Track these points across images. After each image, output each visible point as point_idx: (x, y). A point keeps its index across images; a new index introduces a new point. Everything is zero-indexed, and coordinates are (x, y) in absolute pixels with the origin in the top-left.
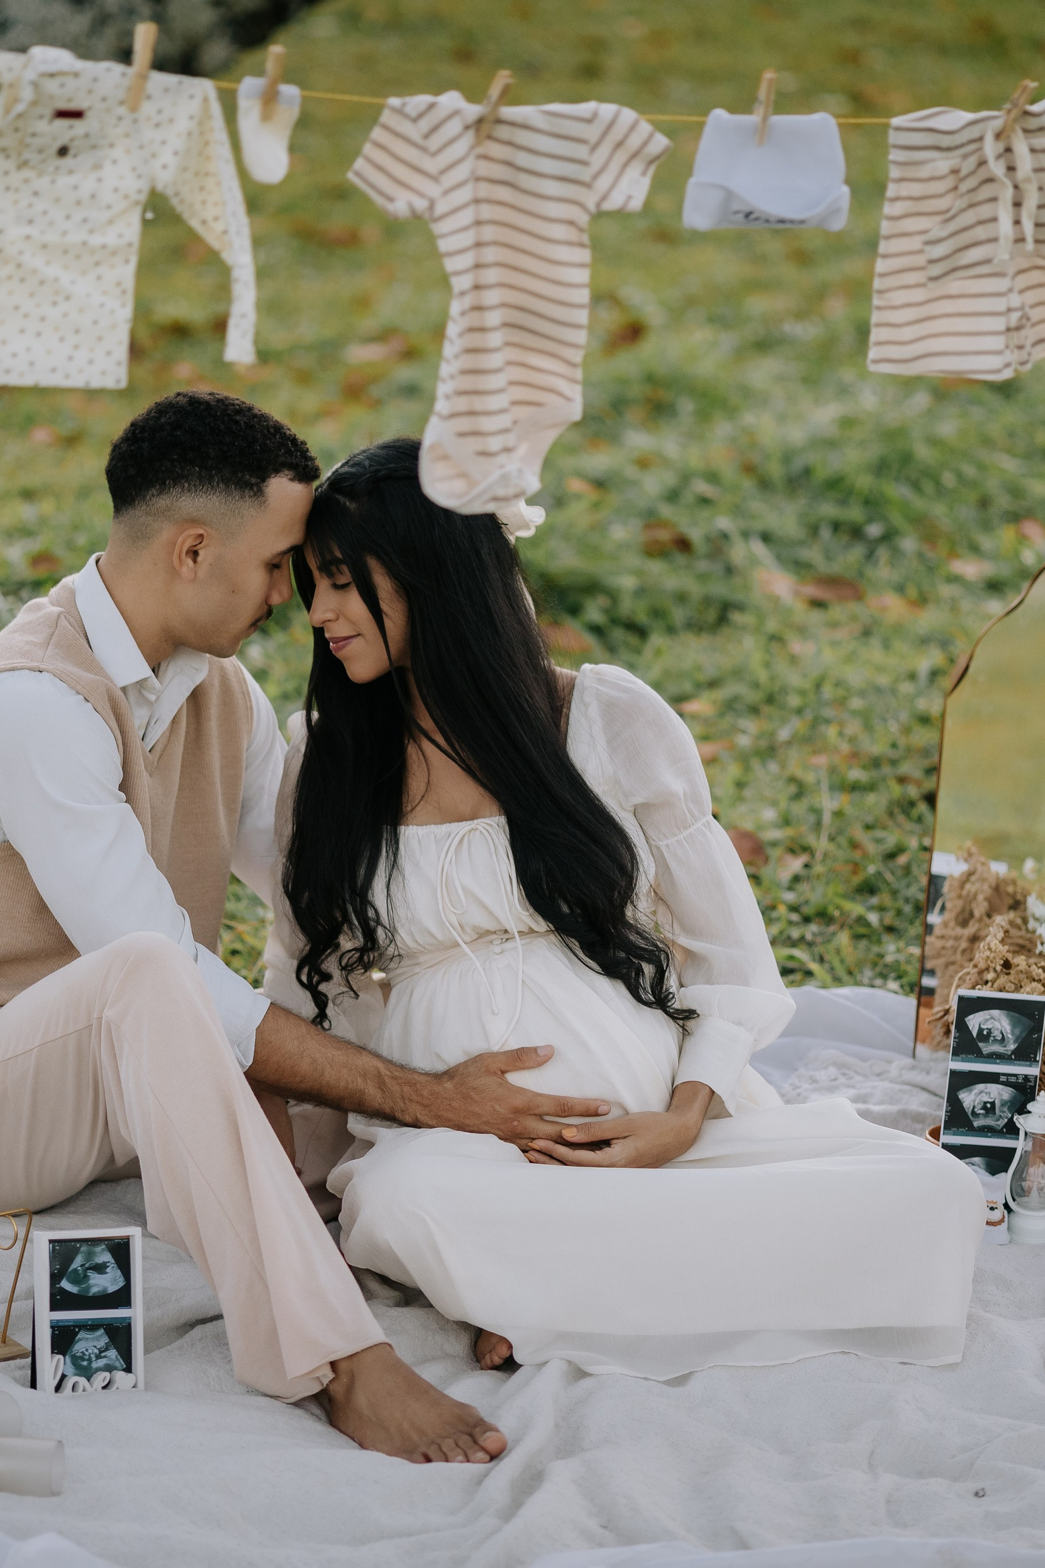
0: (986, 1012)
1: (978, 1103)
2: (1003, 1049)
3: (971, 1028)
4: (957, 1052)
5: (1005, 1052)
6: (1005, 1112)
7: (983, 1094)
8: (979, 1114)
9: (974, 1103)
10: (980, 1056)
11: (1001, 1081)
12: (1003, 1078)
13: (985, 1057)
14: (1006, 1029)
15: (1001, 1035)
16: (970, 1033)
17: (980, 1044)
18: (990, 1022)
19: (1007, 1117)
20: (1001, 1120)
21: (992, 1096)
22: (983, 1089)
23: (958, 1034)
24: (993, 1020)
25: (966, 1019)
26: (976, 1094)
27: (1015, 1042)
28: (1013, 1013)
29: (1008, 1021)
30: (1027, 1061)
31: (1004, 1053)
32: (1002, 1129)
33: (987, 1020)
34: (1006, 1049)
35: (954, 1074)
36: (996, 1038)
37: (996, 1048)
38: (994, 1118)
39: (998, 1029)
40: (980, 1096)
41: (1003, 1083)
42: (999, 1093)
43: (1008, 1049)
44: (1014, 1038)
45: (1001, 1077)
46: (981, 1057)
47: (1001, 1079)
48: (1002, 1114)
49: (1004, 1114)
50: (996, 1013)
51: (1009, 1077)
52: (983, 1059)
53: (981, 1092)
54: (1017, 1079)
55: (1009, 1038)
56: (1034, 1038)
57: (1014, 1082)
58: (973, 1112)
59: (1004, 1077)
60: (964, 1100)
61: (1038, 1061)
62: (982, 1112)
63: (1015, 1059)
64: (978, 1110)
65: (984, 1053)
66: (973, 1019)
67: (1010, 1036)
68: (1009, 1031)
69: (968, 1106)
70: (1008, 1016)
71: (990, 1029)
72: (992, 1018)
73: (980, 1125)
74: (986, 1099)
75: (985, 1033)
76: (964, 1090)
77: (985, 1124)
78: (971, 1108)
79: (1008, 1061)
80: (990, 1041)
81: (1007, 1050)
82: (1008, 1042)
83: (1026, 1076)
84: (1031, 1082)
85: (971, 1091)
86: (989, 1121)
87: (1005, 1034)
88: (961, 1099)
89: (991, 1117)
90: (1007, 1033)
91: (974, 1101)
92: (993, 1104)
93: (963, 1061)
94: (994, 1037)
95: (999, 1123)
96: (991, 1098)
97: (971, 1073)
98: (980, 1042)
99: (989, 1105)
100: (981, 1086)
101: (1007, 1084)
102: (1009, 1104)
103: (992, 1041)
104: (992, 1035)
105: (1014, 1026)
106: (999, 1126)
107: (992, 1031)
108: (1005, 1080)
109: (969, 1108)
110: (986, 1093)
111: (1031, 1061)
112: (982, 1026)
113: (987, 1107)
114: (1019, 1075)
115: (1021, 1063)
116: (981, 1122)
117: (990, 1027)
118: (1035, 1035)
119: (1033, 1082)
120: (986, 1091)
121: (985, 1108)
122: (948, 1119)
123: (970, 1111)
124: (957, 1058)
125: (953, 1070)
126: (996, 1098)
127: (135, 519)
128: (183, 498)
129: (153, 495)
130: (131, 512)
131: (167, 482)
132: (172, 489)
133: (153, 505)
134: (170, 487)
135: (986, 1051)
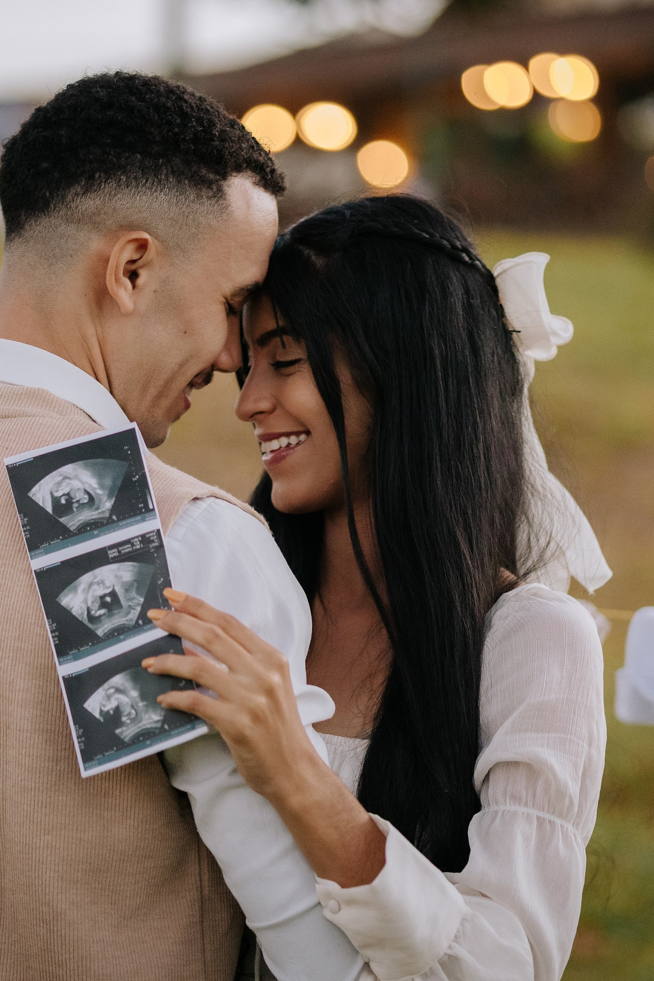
0: (54, 473)
1: (93, 602)
2: (97, 512)
3: (41, 504)
4: (34, 545)
5: (101, 516)
6: (133, 598)
7: (95, 587)
8: (100, 616)
9: (86, 603)
10: (67, 535)
11: (112, 558)
12: (112, 554)
13: (75, 534)
14: (90, 485)
15: (86, 497)
16: (43, 510)
17: (62, 520)
18: (64, 484)
19: (138, 605)
20: (132, 611)
21: (108, 584)
22: (91, 579)
23: (26, 519)
24: (67, 481)
25: (30, 494)
26: (84, 590)
27: (110, 496)
28: (94, 460)
29: (89, 474)
30: (136, 515)
31: (99, 518)
32: (137, 622)
33: (59, 484)
34: (100, 511)
35: (41, 575)
36: (81, 502)
37: (87, 515)
38: (123, 612)
39: (79, 489)
40: (91, 591)
41: (116, 560)
42: (117, 576)
43: (104, 509)
44: (107, 493)
45: (109, 552)
46: (71, 536)
47: (110, 556)
48: (130, 604)
49: (135, 601)
50: (68, 469)
51: (120, 549)
52: (75, 538)
53: (90, 585)
54: (133, 545)
55: (98, 494)
56: (136, 481)
57: (129, 553)
58: (91, 618)
59: (113, 551)
60: (71, 606)
61: (153, 509)
62: (102, 611)
63: (119, 520)
64: (96, 611)
65: (72, 529)
66: (40, 490)
67: (99, 492)
68: (96, 486)
69: (80, 612)
70: (86, 466)
71: (68, 494)
72: (66, 478)
73: (106, 631)
74: (101, 591)
75: (63, 501)
76: (66, 591)
77: (113, 626)
78: (86, 613)
79: (109, 526)
80: (75, 510)
81: (103, 512)
82: (100, 500)
83: (143, 536)
84: (153, 541)
85: (75, 589)
86: (118, 620)
87: (92, 492)
88: (65, 606)
89: (118, 613)
90: (94, 489)
91: (85, 601)
92: (113, 594)
93: (47, 552)
94: (78, 501)
95: (130, 616)
96: (109, 587)
97: (66, 564)
98: (61, 517)
99: (108, 599)
100: (86, 578)
101: (121, 559)
102: (135, 584)
103: (77, 508)
104: (74, 501)
105: (100, 476)
106: (131, 620)
107: (72, 495)
108: (116, 554)
109: (82, 614)
110: (98, 584)
111: (141, 513)
112: (57, 494)
113: (107, 602)
114: (134, 538)
115: (128, 521)
116: (106, 626)
117: (66, 491)
118: (135, 477)
119: (156, 541)
120: (95, 581)
121: (103, 605)
122: (57, 642)
123: (84, 619)
124: (37, 552)
125: (37, 571)
126: (114, 586)
127: (51, 230)
128: (119, 196)
129: (77, 194)
130: (44, 221)
131: (97, 175)
132: (103, 184)
133: (77, 207)
134: (101, 182)
135: (74, 525)
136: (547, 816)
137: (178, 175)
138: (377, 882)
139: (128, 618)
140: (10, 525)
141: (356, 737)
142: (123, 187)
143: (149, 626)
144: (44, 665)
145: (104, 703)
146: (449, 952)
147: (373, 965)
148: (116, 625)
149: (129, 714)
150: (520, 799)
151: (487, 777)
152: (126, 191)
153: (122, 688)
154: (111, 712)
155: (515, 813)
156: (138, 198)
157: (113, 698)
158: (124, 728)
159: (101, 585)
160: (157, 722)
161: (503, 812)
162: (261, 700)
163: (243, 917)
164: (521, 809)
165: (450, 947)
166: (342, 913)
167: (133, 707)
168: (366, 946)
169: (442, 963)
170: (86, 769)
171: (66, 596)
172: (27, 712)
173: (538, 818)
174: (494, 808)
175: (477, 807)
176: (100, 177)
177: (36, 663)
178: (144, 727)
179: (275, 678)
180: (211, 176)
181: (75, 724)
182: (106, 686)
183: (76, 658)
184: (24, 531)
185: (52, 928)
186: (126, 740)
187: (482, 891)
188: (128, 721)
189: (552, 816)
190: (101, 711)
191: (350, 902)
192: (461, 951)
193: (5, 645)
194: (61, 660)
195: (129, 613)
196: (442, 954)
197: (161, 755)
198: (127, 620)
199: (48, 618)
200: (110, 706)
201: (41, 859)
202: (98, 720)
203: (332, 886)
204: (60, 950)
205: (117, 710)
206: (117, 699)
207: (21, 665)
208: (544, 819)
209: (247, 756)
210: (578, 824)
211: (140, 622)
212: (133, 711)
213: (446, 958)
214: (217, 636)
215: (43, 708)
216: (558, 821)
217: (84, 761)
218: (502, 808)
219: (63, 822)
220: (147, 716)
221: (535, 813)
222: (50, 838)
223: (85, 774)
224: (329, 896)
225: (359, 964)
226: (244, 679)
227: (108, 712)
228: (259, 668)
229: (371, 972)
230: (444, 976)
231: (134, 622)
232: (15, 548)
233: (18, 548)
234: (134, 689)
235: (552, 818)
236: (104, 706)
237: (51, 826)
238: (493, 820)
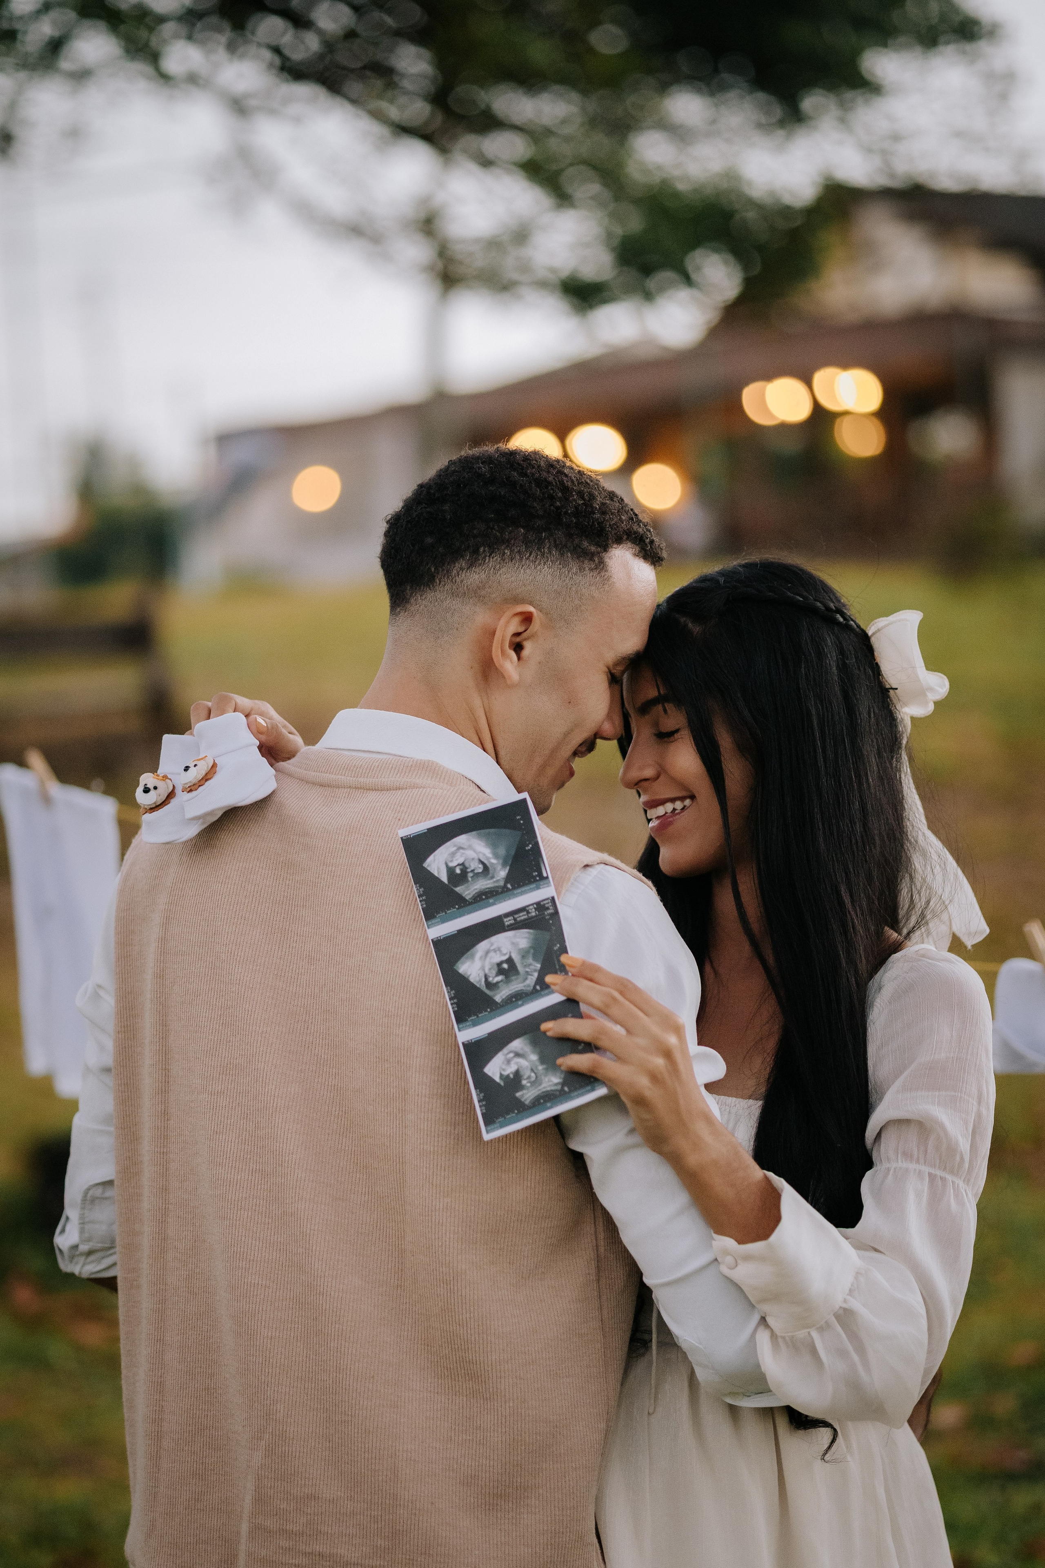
1: (490, 969)
2: (492, 881)
3: (436, 874)
4: (431, 914)
5: (496, 884)
6: (530, 965)
7: (492, 954)
8: (498, 983)
9: (484, 970)
10: (463, 904)
11: (508, 926)
12: (508, 921)
14: (484, 855)
15: (481, 866)
16: (437, 880)
17: (458, 889)
18: (458, 854)
19: (535, 971)
20: (529, 977)
21: (505, 952)
22: (488, 946)
23: (422, 890)
24: (461, 851)
25: (425, 865)
26: (481, 958)
27: (504, 865)
28: (487, 831)
29: (483, 844)
30: (530, 883)
31: (493, 888)
32: (534, 987)
33: (453, 854)
34: (495, 880)
35: (438, 943)
36: (476, 871)
37: (482, 884)
38: (521, 978)
39: (473, 859)
40: (488, 959)
41: (512, 928)
42: (513, 943)
43: (498, 878)
44: (501, 861)
45: (505, 920)
47: (506, 924)
48: (527, 970)
49: (532, 967)
50: (462, 839)
51: (516, 916)
53: (487, 952)
54: (528, 912)
55: (493, 863)
56: (529, 850)
57: (525, 920)
58: (489, 985)
59: (509, 918)
60: (469, 974)
61: (547, 878)
62: (500, 978)
63: (514, 888)
64: (494, 978)
65: (467, 898)
66: (434, 860)
67: (494, 861)
68: (490, 855)
69: (478, 979)
70: (480, 837)
71: (463, 864)
72: (460, 848)
73: (504, 997)
74: (498, 958)
75: (458, 871)
76: (463, 959)
77: (510, 992)
78: (483, 980)
80: (470, 879)
81: (498, 881)
82: (495, 869)
83: (538, 904)
84: (548, 908)
85: (472, 957)
86: (516, 986)
87: (486, 862)
88: (463, 974)
89: (516, 979)
90: (488, 858)
91: (483, 968)
92: (510, 961)
93: (443, 922)
94: (473, 871)
95: (528, 982)
96: (505, 954)
97: (463, 932)
98: (456, 887)
99: (505, 966)
100: (483, 946)
101: (517, 926)
102: (532, 951)
103: (472, 877)
104: (469, 870)
105: (494, 846)
106: (529, 986)
107: (467, 865)
108: (512, 922)
109: (480, 981)
110: (495, 950)
111: (535, 881)
112: (451, 865)
113: (504, 969)
114: (529, 905)
115: (523, 889)
116: (504, 992)
117: (461, 861)
118: (528, 845)
119: (551, 908)
120: (492, 948)
121: (501, 971)
122: (456, 1009)
123: (482, 985)
124: (433, 921)
125: (435, 940)
126: (510, 953)
127: (436, 604)
128: (504, 569)
129: (462, 569)
130: (430, 595)
131: (482, 550)
132: (487, 558)
133: (462, 581)
134: (485, 557)
135: (469, 894)
136: (939, 1173)
137: (561, 548)
138: (773, 1238)
139: (525, 984)
140: (405, 895)
141: (750, 1098)
142: (507, 560)
143: (546, 991)
144: (442, 1031)
145: (504, 1067)
146: (844, 1305)
147: (768, 1319)
148: (513, 991)
149: (529, 1077)
150: (911, 1156)
151: (879, 1135)
152: (510, 564)
153: (521, 1052)
154: (512, 1076)
155: (907, 1170)
156: (522, 571)
157: (512, 1062)
158: (524, 1091)
159: (498, 952)
160: (556, 1084)
161: (895, 1169)
162: (659, 1062)
163: (640, 1274)
164: (912, 1166)
165: (845, 1301)
166: (739, 1268)
167: (532, 1070)
168: (764, 1300)
169: (837, 1316)
170: (488, 1132)
171: (463, 963)
172: (425, 1078)
173: (930, 1174)
174: (885, 1165)
175: (868, 1164)
176: (484, 551)
177: (433, 1029)
178: (544, 1090)
179: (672, 1040)
180: (593, 548)
181: (476, 1088)
182: (505, 1050)
183: (475, 1024)
184: (420, 901)
185: (452, 1287)
186: (527, 1102)
187: (876, 1246)
188: (529, 1085)
189: (944, 1173)
190: (501, 1075)
191: (747, 1258)
192: (855, 1304)
193: (402, 1012)
194: (461, 1026)
195: (526, 979)
196: (837, 1307)
197: (557, 1118)
198: (524, 986)
199: (446, 986)
200: (510, 1070)
201: (441, 1221)
202: (498, 1084)
203: (729, 1243)
204: (460, 1310)
205: (517, 1074)
206: (517, 1063)
207: (418, 1032)
208: (935, 1176)
209: (646, 1116)
210: (969, 1180)
211: (538, 988)
212: (533, 1075)
213: (841, 1312)
214: (614, 999)
215: (440, 1073)
216: (949, 1177)
217: (486, 1124)
218: (893, 1165)
219: (462, 1184)
220: (546, 1079)
221: (926, 1169)
222: (449, 1200)
223: (487, 1137)
224: (726, 1252)
225: (756, 1318)
226: (641, 1041)
227: (508, 1076)
228: (656, 1030)
229: (767, 1326)
230: (839, 1329)
231: (532, 988)
232: (410, 917)
233: (413, 918)
234: (533, 1052)
235: (943, 1174)
236: (504, 1070)
237: (450, 1188)
238: (886, 1177)
